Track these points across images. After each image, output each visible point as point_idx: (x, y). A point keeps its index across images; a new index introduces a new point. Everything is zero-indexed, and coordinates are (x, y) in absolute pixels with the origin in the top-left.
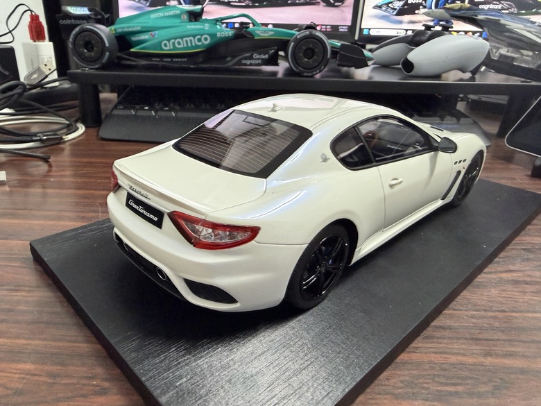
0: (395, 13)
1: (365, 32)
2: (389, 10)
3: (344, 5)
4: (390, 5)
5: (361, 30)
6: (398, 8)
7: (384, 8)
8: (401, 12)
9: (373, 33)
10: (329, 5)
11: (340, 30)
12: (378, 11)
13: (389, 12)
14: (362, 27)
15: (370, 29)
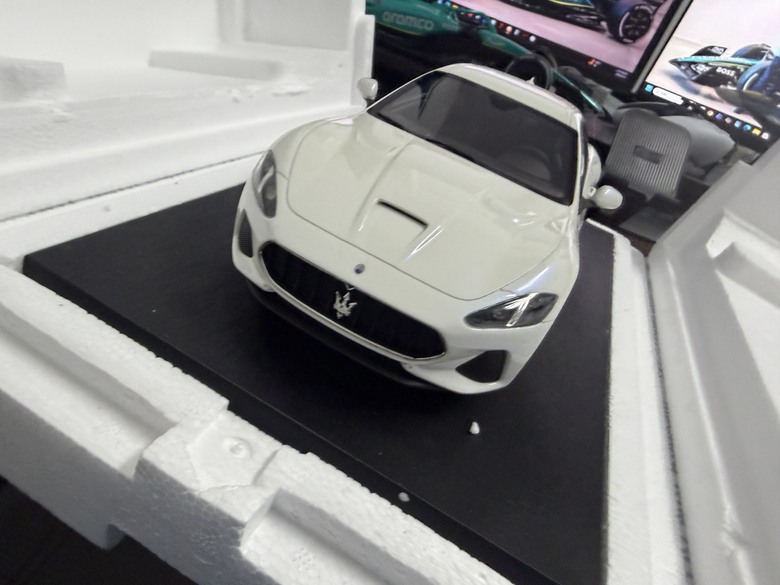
0: (694, 78)
1: (648, 88)
2: (689, 72)
3: (635, 44)
4: (693, 66)
5: (644, 84)
6: (700, 73)
7: (683, 67)
8: (703, 80)
9: (657, 93)
10: (616, 38)
11: (618, 75)
12: (674, 69)
13: (688, 75)
14: (647, 80)
15: (655, 87)
